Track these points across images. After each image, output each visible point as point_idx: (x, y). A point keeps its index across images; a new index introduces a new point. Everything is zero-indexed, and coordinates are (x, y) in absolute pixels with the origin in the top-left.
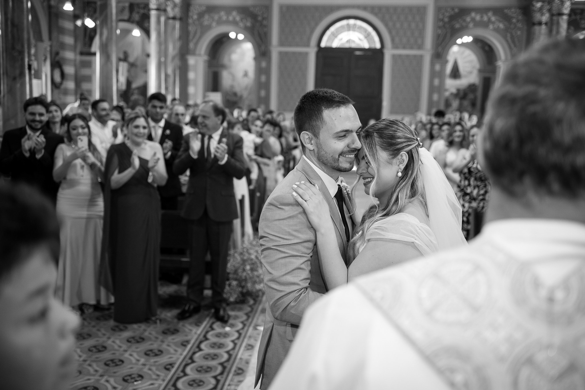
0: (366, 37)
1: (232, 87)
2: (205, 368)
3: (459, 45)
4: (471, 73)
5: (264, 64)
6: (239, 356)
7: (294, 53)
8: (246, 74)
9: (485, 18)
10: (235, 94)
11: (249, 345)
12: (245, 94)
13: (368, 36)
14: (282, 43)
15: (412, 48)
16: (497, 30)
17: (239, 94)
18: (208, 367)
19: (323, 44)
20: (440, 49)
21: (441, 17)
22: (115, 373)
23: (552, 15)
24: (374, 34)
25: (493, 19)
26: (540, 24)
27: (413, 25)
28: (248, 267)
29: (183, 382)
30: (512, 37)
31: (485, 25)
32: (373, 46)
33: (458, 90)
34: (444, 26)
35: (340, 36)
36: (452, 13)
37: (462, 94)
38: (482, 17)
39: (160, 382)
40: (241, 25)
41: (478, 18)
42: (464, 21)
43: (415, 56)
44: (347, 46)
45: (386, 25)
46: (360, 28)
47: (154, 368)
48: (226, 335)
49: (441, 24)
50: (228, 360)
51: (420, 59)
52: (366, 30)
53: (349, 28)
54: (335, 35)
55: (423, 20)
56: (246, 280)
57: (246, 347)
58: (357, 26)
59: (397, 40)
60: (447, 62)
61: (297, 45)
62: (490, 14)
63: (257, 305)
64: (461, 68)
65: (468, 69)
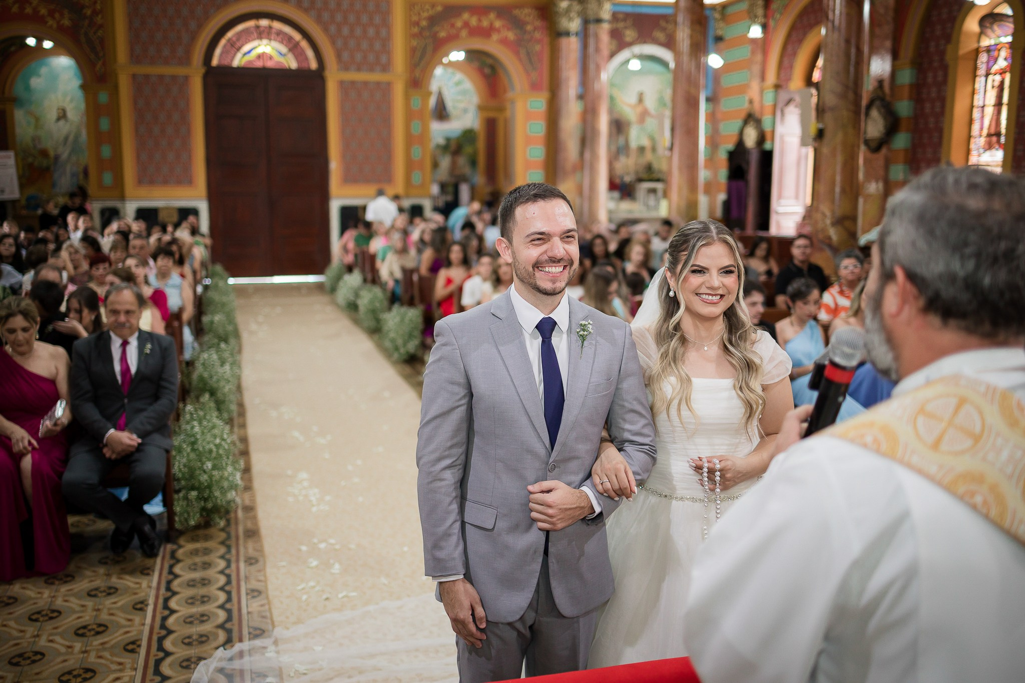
0: (291, 50)
1: (36, 139)
2: (194, 637)
3: (445, 65)
4: (465, 111)
5: (103, 97)
6: (244, 611)
7: (161, 77)
8: (62, 115)
9: (485, 23)
10: (44, 153)
11: (253, 591)
12: (65, 153)
13: (294, 48)
14: (135, 58)
15: (371, 69)
16: (504, 42)
17: (52, 153)
18: (201, 636)
19: (215, 62)
20: (417, 73)
21: (415, 18)
22: (37, 674)
23: (586, 22)
24: (304, 44)
25: (498, 24)
26: (567, 34)
27: (371, 32)
28: (209, 465)
29: (170, 665)
30: (528, 54)
31: (486, 33)
32: (304, 65)
33: (448, 140)
34: (421, 33)
35: (246, 48)
36: (431, 12)
37: (453, 146)
38: (480, 20)
39: (128, 673)
40: (51, 22)
41: (474, 21)
42: (453, 25)
43: (378, 84)
44: (259, 64)
45: (326, 30)
46: (279, 33)
47: (106, 654)
48: (205, 582)
49: (416, 30)
50: (229, 619)
51: (386, 89)
52: (290, 38)
53: (261, 34)
54: (235, 46)
55: (386, 24)
56: (209, 487)
57: (247, 594)
58: (274, 31)
59: (346, 55)
60: (429, 94)
61: (166, 62)
62: (492, 16)
63: (233, 526)
64: (449, 104)
65: (462, 105)
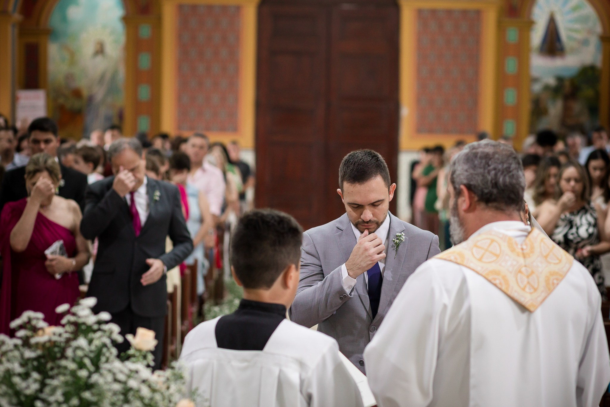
1: (69, 77)
4: (585, 42)
5: (145, 31)
7: (210, 7)
8: (100, 50)
10: (77, 94)
12: (99, 93)
17: (85, 93)
33: (560, 79)
37: (567, 88)
43: (465, 12)
51: (474, 17)
60: (530, 24)
64: (564, 34)
65: (579, 36)
